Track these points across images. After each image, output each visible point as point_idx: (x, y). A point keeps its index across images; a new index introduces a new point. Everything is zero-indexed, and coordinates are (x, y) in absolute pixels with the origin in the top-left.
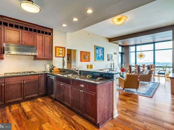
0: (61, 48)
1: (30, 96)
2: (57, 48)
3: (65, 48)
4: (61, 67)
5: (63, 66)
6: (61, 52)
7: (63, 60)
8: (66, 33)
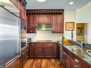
0: (71, 23)
1: (48, 57)
2: (67, 23)
3: (74, 23)
4: (70, 39)
5: (72, 38)
6: (71, 26)
7: (72, 33)
8: (75, 10)
